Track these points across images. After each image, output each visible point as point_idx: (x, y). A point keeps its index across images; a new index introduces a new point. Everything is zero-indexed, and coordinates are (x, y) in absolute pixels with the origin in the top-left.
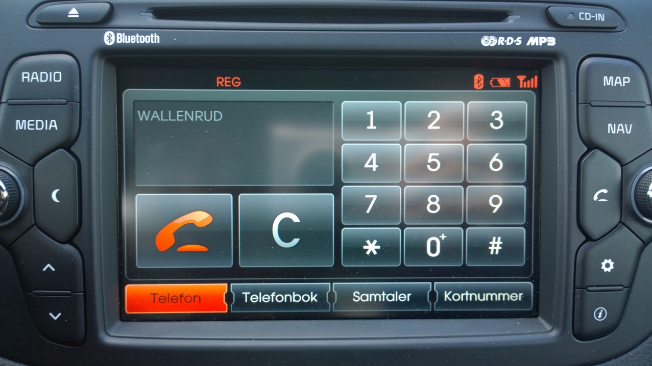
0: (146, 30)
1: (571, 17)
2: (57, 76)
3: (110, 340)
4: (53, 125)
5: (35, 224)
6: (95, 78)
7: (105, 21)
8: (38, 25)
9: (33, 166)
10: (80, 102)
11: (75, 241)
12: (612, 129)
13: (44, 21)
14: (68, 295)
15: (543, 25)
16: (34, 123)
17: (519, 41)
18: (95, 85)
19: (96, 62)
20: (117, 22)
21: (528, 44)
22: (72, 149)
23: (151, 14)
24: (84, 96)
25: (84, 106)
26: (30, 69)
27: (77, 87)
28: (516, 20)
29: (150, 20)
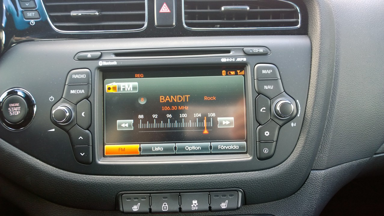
0: (112, 60)
1: (251, 51)
2: (84, 76)
3: (100, 162)
4: (83, 91)
5: (77, 124)
6: (96, 76)
7: (99, 58)
8: (77, 60)
9: (76, 105)
10: (91, 84)
11: (89, 129)
12: (266, 87)
13: (80, 58)
14: (87, 147)
15: (242, 54)
16: (77, 91)
17: (234, 60)
18: (96, 78)
19: (96, 71)
20: (103, 58)
21: (237, 61)
22: (89, 99)
23: (114, 55)
24: (92, 82)
25: (92, 85)
26: (75, 74)
27: (90, 79)
28: (233, 53)
29: (114, 57)
